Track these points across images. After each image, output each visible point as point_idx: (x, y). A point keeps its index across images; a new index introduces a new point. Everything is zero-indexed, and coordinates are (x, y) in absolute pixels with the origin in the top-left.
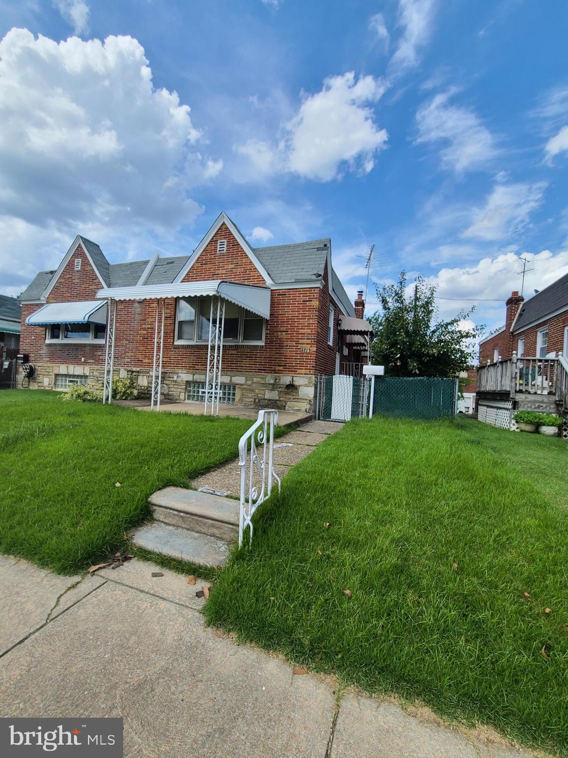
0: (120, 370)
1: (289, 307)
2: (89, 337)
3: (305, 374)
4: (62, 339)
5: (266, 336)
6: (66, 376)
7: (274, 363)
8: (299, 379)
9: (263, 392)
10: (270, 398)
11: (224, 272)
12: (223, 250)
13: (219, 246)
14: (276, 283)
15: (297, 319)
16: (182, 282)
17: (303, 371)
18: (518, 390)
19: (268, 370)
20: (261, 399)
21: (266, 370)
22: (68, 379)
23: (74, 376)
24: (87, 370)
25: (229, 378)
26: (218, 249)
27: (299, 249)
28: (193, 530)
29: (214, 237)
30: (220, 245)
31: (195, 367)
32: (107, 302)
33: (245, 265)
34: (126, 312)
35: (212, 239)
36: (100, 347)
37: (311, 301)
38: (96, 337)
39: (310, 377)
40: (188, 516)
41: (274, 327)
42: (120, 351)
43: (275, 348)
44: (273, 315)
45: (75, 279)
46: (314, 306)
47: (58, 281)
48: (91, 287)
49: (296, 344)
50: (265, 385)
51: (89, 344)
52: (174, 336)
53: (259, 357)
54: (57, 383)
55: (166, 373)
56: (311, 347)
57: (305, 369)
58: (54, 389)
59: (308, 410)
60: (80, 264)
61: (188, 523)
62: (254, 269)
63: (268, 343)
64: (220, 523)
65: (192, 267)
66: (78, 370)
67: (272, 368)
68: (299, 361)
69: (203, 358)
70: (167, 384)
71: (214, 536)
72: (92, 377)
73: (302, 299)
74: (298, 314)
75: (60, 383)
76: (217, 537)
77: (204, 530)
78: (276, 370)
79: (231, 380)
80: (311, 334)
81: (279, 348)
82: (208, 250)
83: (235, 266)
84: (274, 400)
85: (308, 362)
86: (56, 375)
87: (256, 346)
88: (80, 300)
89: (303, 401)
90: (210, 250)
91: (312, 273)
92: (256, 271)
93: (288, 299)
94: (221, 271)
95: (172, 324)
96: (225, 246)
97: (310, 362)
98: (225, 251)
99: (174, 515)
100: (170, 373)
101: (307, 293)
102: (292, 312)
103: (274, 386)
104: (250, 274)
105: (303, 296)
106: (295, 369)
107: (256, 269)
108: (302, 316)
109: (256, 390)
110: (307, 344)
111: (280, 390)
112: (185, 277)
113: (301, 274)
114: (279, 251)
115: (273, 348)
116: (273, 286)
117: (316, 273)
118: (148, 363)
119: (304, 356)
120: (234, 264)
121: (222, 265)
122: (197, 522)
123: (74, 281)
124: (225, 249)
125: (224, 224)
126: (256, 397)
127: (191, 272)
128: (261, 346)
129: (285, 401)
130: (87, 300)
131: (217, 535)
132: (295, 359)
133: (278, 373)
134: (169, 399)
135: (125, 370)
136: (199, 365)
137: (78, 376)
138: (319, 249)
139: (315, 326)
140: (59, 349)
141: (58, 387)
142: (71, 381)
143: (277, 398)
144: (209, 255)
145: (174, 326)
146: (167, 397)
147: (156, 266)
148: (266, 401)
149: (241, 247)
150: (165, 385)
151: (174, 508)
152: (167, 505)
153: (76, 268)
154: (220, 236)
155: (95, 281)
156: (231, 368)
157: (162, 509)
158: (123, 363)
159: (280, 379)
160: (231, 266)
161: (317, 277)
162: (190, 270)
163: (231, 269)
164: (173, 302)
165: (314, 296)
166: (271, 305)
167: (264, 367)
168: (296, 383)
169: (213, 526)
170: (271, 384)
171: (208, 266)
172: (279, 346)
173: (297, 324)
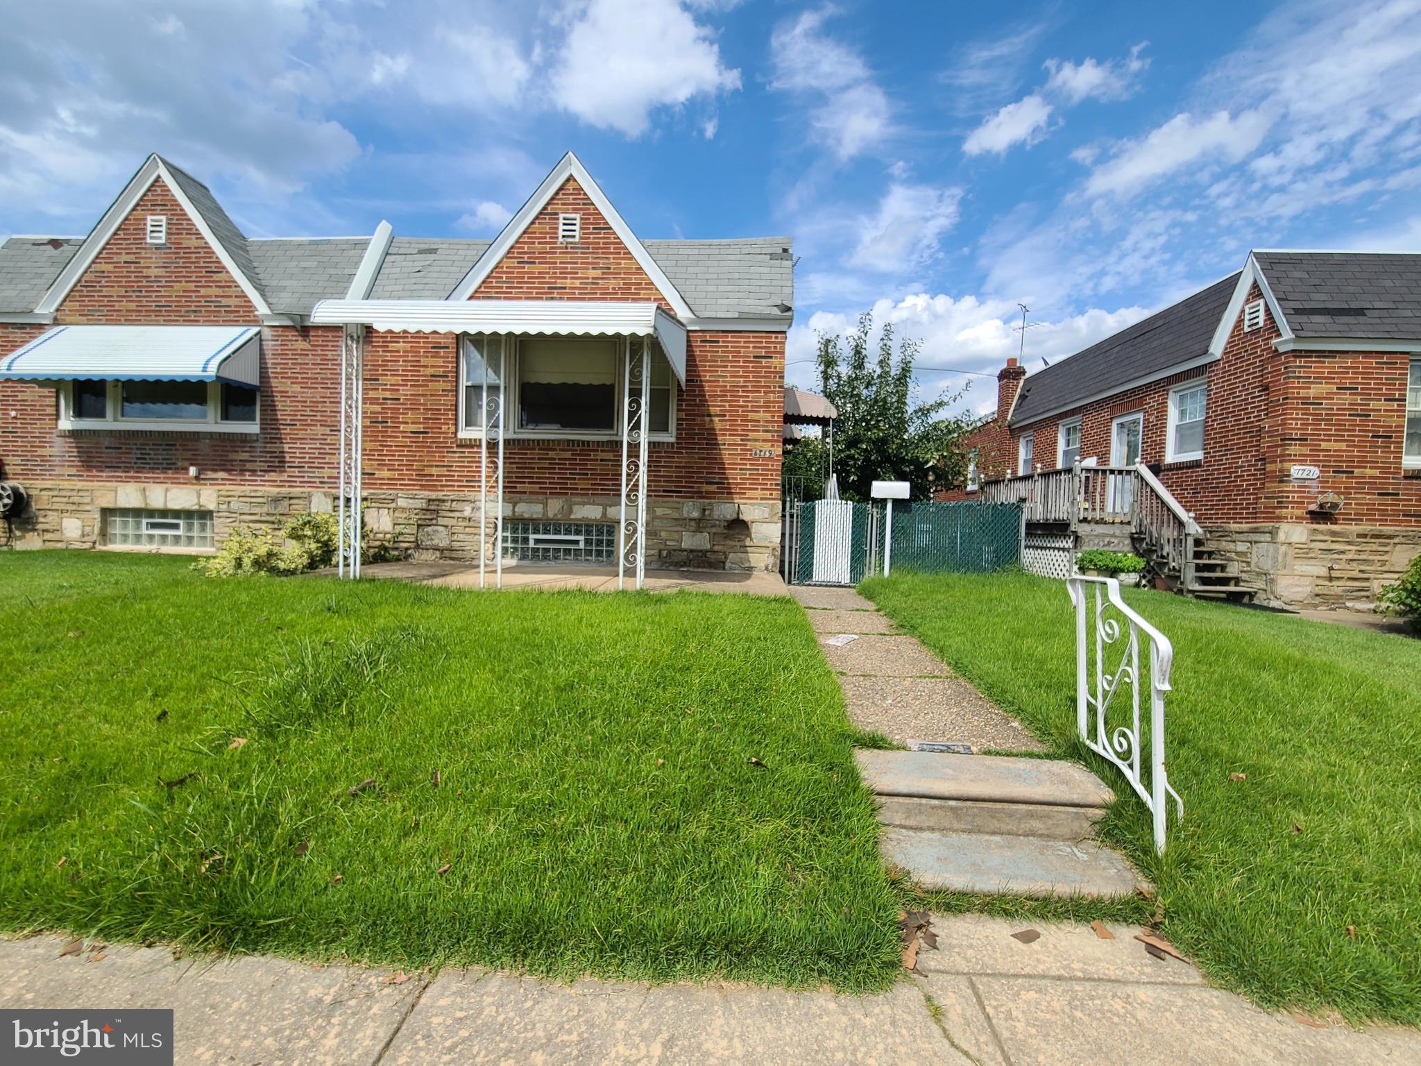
0: (310, 496)
1: (726, 366)
2: (204, 416)
3: (762, 499)
4: (115, 420)
5: (678, 424)
6: (137, 513)
7: (698, 478)
8: (752, 508)
9: (676, 536)
10: (692, 548)
11: (577, 283)
12: (574, 237)
13: (561, 227)
14: (698, 317)
15: (743, 391)
16: (471, 298)
17: (759, 493)
18: (1081, 518)
19: (685, 492)
20: (675, 550)
21: (681, 492)
22: (144, 521)
23: (164, 513)
24: (208, 497)
25: (600, 508)
26: (561, 233)
27: (730, 251)
28: (980, 832)
29: (548, 204)
30: (564, 224)
31: (515, 487)
32: (259, 333)
33: (625, 273)
34: (319, 358)
35: (545, 208)
36: (245, 441)
37: (771, 357)
38: (226, 416)
39: (773, 505)
40: (969, 803)
41: (695, 405)
42: (307, 450)
43: (699, 449)
44: (693, 381)
45: (148, 267)
46: (775, 367)
47: (90, 267)
48: (203, 291)
49: (742, 440)
50: (682, 522)
51: (211, 433)
52: (456, 419)
53: (664, 467)
54: (110, 531)
55: (444, 501)
56: (773, 446)
57: (762, 489)
58: (99, 547)
59: (770, 567)
60: (164, 229)
61: (970, 819)
62: (646, 284)
63: (682, 438)
64: (1046, 807)
65: (496, 267)
66: (180, 496)
67: (692, 487)
68: (750, 474)
69: (534, 468)
70: (446, 526)
71: (1033, 835)
72: (228, 514)
73: (751, 352)
74: (745, 382)
75: (117, 532)
76: (1041, 835)
77: (1009, 827)
78: (701, 492)
79: (604, 514)
80: (772, 422)
81: (707, 449)
82: (535, 233)
83: (603, 273)
84: (701, 551)
85: (767, 475)
86: (107, 513)
87: (659, 443)
88: (168, 322)
89: (760, 550)
90: (540, 233)
91: (770, 302)
92: (651, 289)
93: (723, 352)
94: (568, 281)
95: (452, 391)
96: (577, 228)
97: (772, 475)
98: (577, 240)
99: (933, 807)
100: (452, 501)
101: (762, 342)
102: (731, 376)
103: (700, 524)
104: (639, 294)
105: (754, 347)
106: (740, 489)
107: (652, 284)
108: (753, 386)
109: (663, 534)
110: (764, 441)
111: (714, 530)
112: (480, 287)
113: (748, 302)
114: (689, 252)
115: (694, 449)
116: (692, 322)
117: (779, 302)
118: (389, 479)
119: (760, 465)
120: (602, 268)
121: (572, 268)
122: (993, 815)
123: (146, 272)
124: (577, 234)
125: (571, 178)
126: (662, 547)
127: (494, 277)
128: (668, 443)
129: (724, 553)
130: (195, 322)
131: (1040, 832)
132: (741, 469)
133: (707, 498)
134: (452, 559)
135: (326, 495)
136: (524, 483)
137: (177, 514)
138: (773, 256)
139: (779, 407)
140: (107, 444)
141: (111, 542)
142: (154, 526)
143: (708, 547)
144: (539, 243)
145: (457, 396)
146: (447, 553)
147: (387, 254)
148: (685, 553)
149: (614, 233)
150: (441, 529)
151: (933, 794)
152: (914, 790)
153: (151, 238)
154: (562, 204)
155: (216, 277)
156: (602, 490)
157: (901, 800)
158: (317, 480)
159: (712, 510)
160: (592, 273)
161: (782, 312)
162: (492, 272)
163: (593, 278)
164: (451, 342)
165: (775, 347)
166: (687, 361)
167: (676, 487)
168: (746, 517)
169: (1031, 815)
170: (694, 520)
171: (537, 268)
172: (707, 444)
173: (744, 401)
